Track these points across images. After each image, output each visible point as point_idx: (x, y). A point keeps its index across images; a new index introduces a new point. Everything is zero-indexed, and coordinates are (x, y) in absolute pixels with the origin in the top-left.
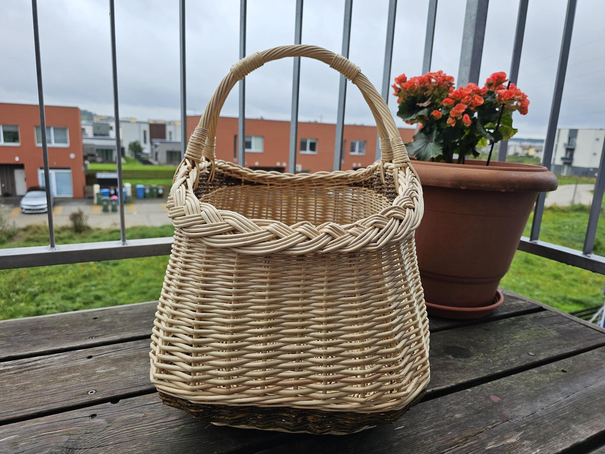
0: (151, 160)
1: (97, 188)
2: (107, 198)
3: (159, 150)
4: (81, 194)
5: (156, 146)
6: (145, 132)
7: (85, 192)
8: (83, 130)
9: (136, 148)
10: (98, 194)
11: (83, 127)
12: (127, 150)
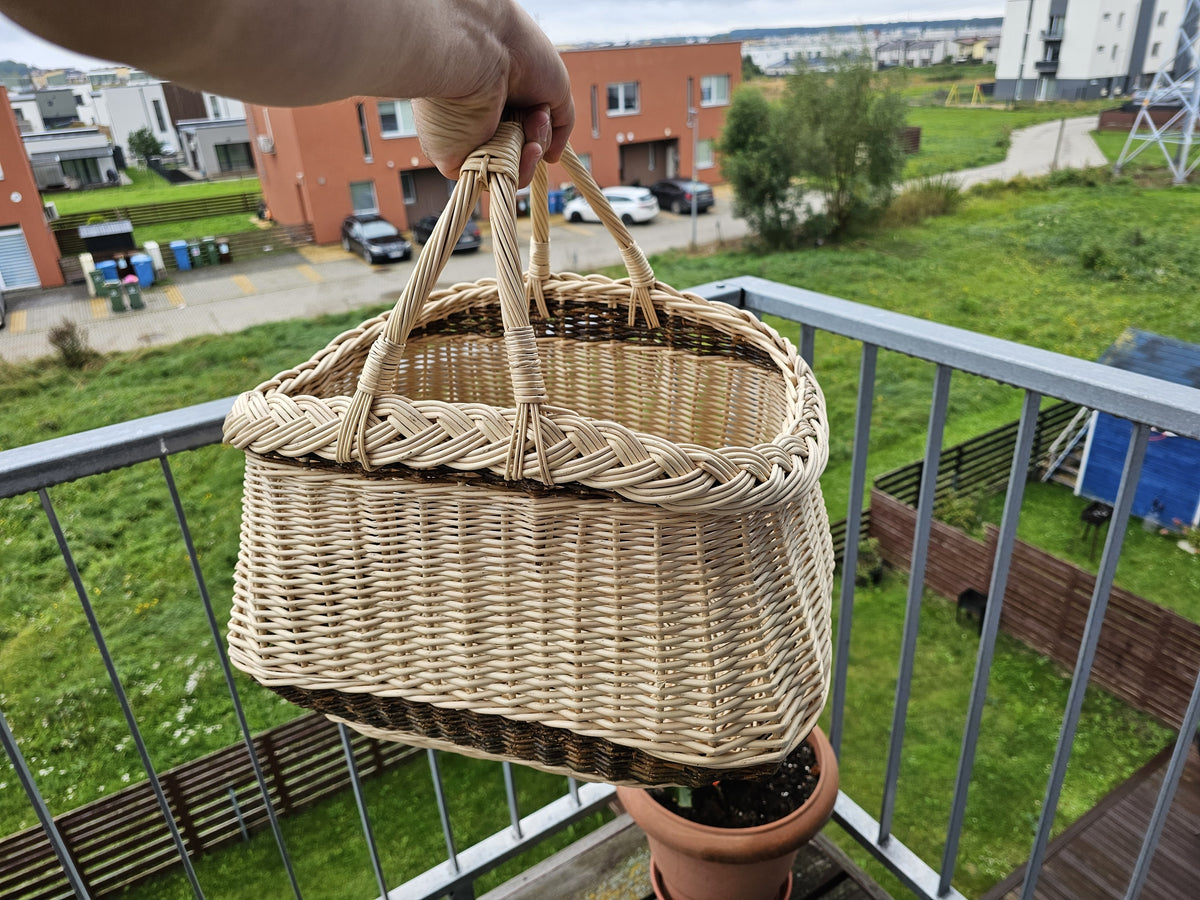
0: (185, 169)
1: (86, 261)
2: (116, 282)
3: (196, 145)
4: (57, 277)
5: (189, 137)
6: (156, 103)
7: (64, 272)
8: (18, 112)
9: (145, 145)
10: (93, 275)
11: (15, 106)
12: (126, 152)
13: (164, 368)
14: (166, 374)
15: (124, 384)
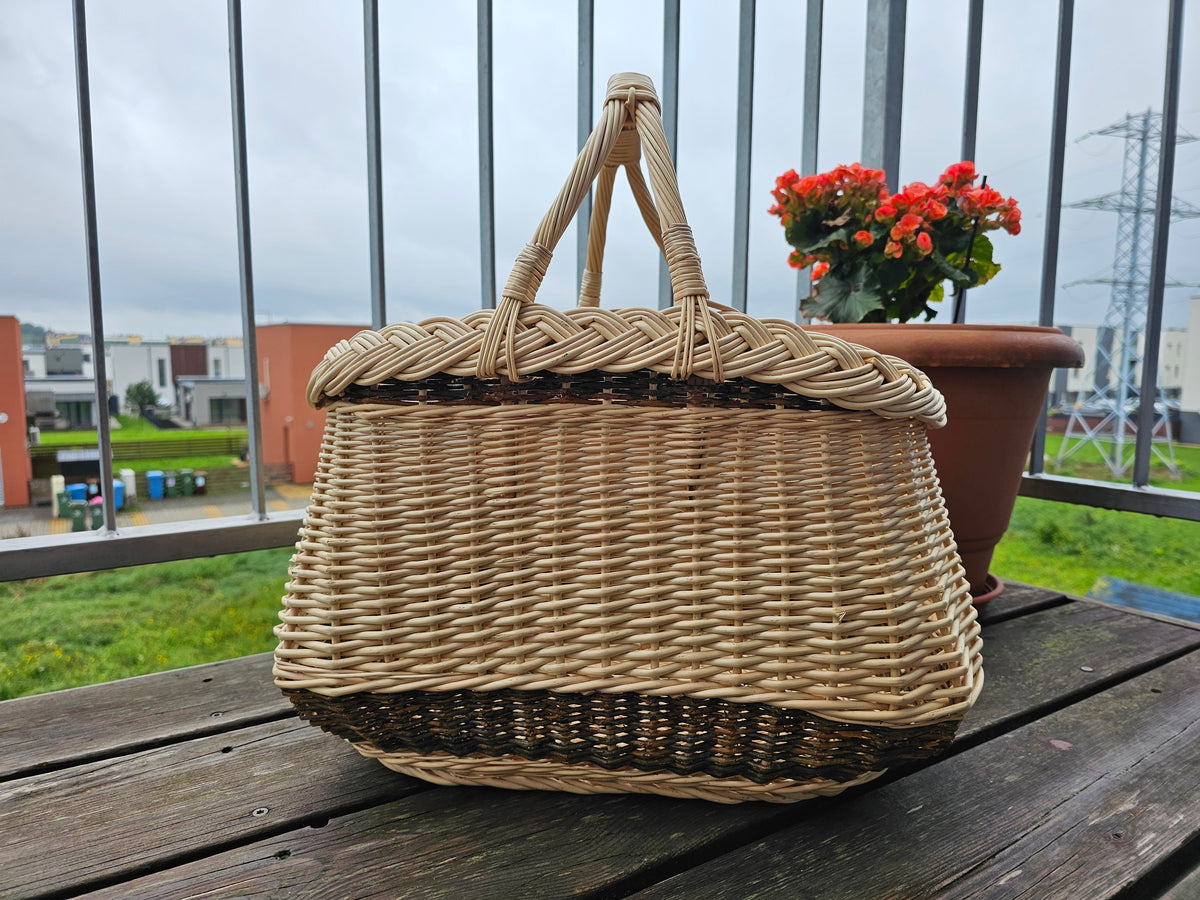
0: (175, 419)
1: (58, 483)
2: (83, 502)
3: (192, 398)
4: (24, 498)
5: (187, 390)
6: (161, 363)
7: (31, 494)
8: (25, 363)
9: (143, 397)
10: (60, 496)
11: (25, 357)
12: (122, 402)
13: (111, 584)
14: (113, 590)
15: (66, 598)
